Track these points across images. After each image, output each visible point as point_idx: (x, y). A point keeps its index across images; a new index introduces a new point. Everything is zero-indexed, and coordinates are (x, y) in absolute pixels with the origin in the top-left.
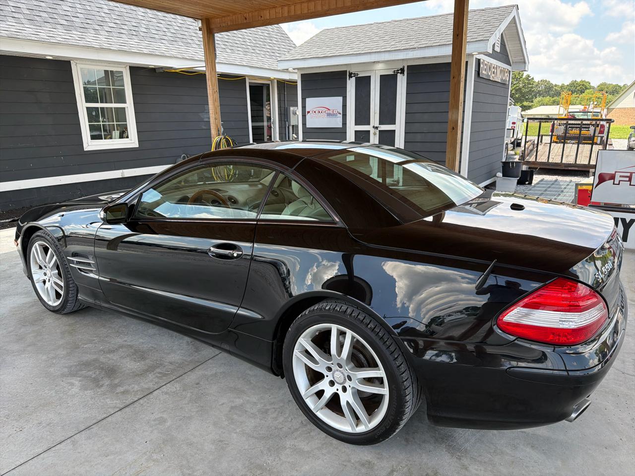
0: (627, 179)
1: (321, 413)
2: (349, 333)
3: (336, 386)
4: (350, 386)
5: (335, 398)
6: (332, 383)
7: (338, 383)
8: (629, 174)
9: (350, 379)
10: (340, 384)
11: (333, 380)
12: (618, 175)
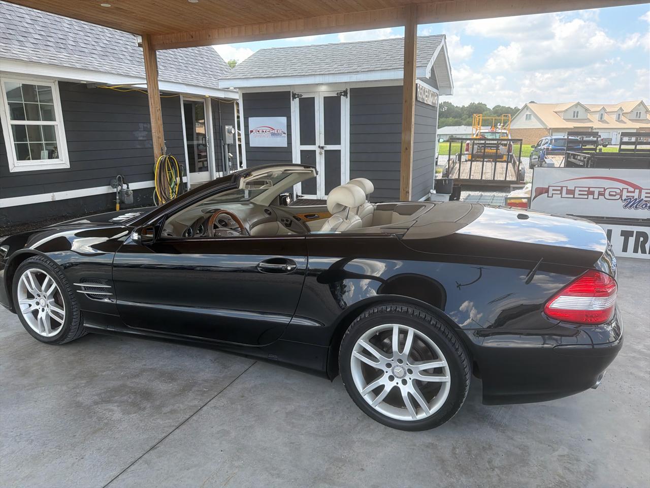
0: (559, 192)
1: (379, 407)
2: (411, 331)
3: (396, 380)
4: (410, 379)
5: (396, 391)
6: (391, 378)
7: (398, 377)
8: (560, 188)
9: (410, 372)
10: (400, 378)
11: (392, 375)
12: (551, 189)
